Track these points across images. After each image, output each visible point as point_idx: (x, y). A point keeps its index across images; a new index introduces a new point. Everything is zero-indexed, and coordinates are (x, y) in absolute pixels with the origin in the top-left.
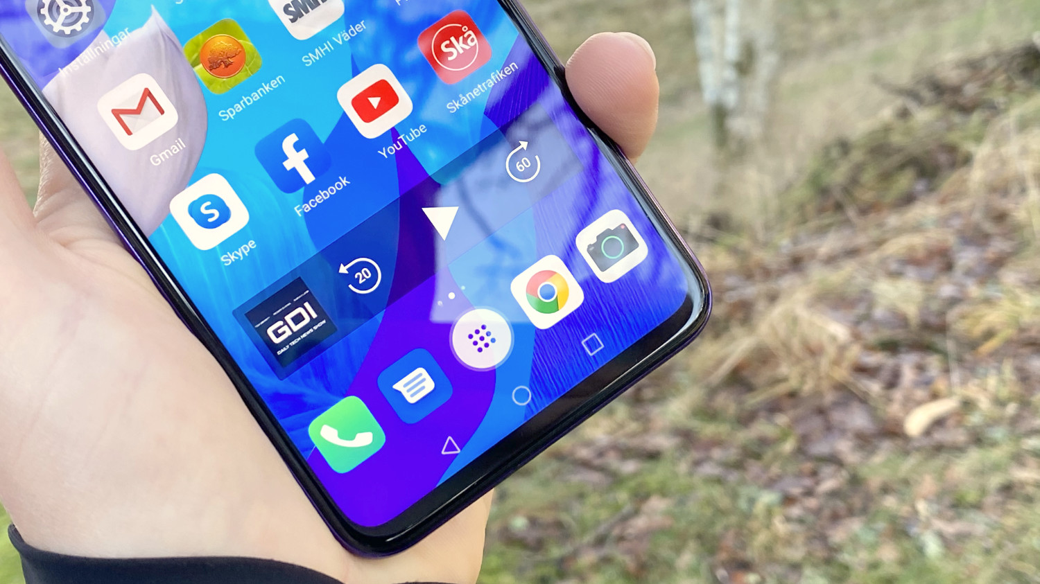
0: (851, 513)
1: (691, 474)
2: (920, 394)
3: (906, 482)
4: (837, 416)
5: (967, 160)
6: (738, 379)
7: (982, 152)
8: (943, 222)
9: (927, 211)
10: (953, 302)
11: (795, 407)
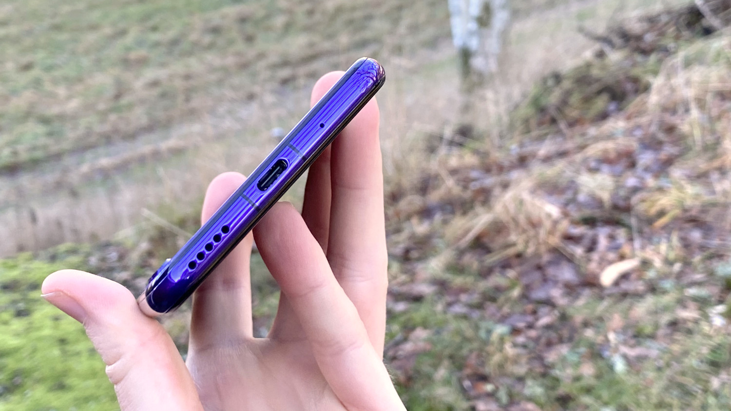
0: (561, 341)
1: (445, 312)
2: (611, 256)
3: (601, 319)
4: (551, 271)
5: (647, 88)
6: (480, 244)
7: (657, 82)
8: (629, 133)
9: (617, 124)
10: (635, 190)
11: (521, 264)
